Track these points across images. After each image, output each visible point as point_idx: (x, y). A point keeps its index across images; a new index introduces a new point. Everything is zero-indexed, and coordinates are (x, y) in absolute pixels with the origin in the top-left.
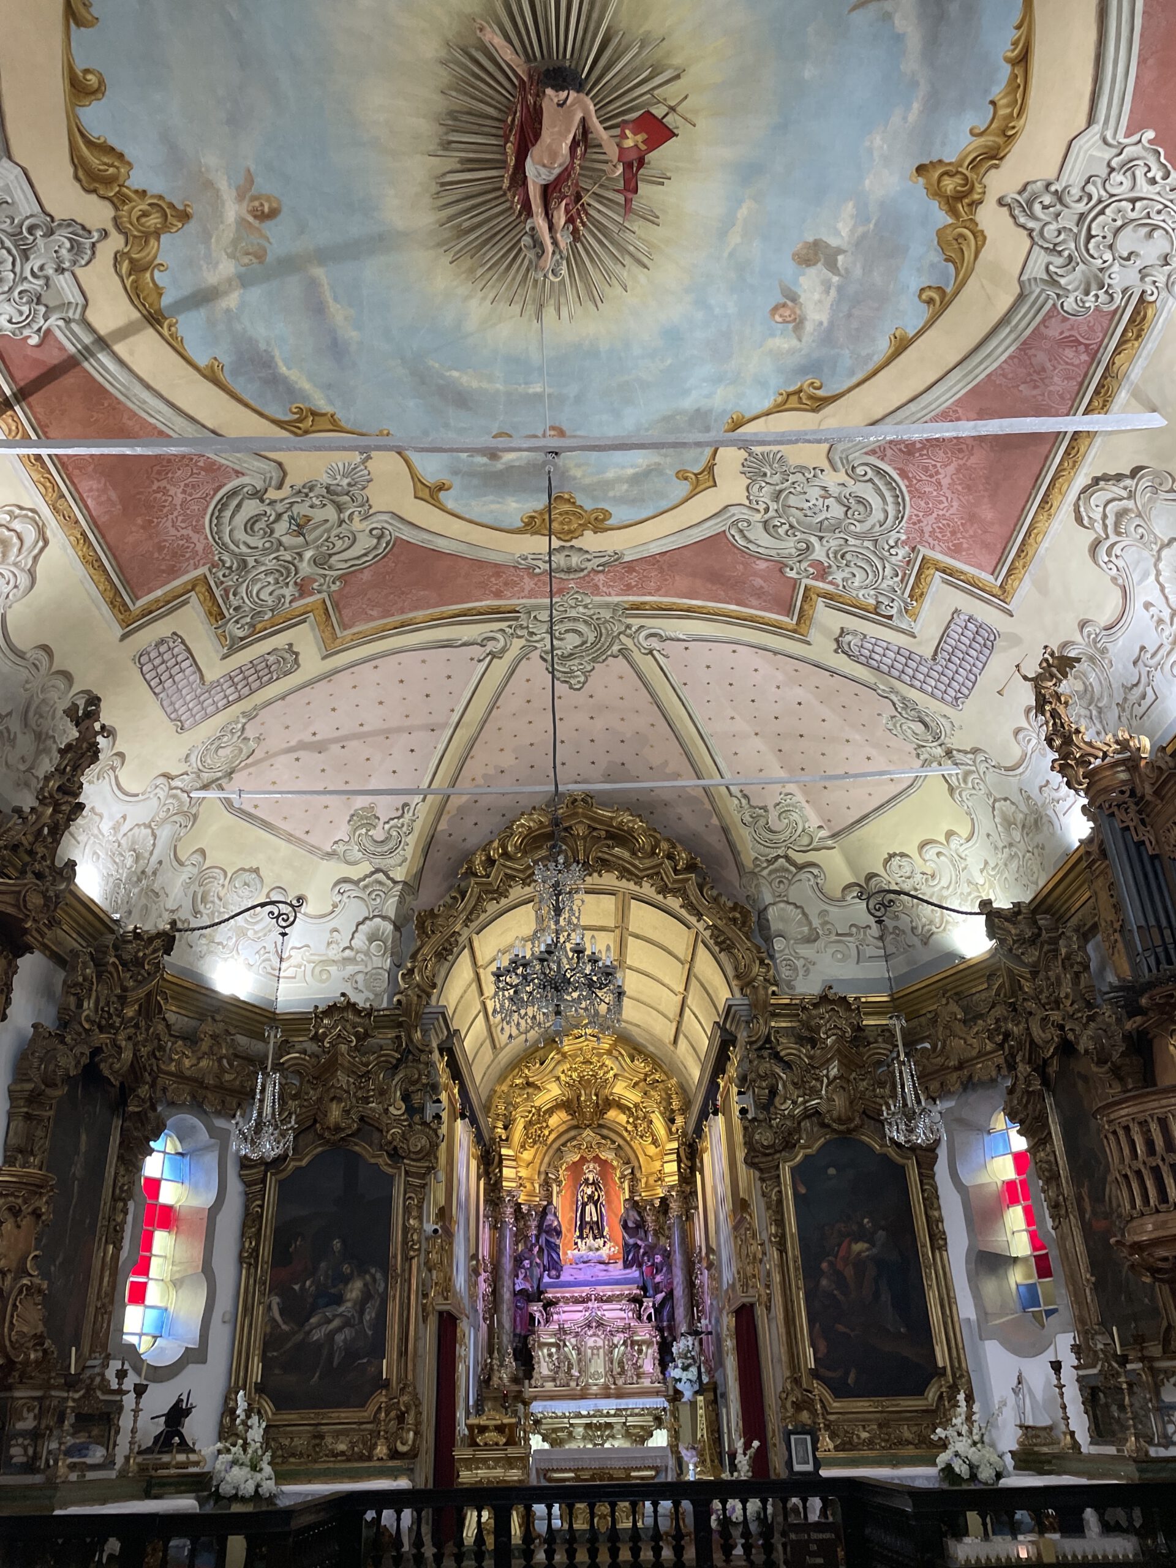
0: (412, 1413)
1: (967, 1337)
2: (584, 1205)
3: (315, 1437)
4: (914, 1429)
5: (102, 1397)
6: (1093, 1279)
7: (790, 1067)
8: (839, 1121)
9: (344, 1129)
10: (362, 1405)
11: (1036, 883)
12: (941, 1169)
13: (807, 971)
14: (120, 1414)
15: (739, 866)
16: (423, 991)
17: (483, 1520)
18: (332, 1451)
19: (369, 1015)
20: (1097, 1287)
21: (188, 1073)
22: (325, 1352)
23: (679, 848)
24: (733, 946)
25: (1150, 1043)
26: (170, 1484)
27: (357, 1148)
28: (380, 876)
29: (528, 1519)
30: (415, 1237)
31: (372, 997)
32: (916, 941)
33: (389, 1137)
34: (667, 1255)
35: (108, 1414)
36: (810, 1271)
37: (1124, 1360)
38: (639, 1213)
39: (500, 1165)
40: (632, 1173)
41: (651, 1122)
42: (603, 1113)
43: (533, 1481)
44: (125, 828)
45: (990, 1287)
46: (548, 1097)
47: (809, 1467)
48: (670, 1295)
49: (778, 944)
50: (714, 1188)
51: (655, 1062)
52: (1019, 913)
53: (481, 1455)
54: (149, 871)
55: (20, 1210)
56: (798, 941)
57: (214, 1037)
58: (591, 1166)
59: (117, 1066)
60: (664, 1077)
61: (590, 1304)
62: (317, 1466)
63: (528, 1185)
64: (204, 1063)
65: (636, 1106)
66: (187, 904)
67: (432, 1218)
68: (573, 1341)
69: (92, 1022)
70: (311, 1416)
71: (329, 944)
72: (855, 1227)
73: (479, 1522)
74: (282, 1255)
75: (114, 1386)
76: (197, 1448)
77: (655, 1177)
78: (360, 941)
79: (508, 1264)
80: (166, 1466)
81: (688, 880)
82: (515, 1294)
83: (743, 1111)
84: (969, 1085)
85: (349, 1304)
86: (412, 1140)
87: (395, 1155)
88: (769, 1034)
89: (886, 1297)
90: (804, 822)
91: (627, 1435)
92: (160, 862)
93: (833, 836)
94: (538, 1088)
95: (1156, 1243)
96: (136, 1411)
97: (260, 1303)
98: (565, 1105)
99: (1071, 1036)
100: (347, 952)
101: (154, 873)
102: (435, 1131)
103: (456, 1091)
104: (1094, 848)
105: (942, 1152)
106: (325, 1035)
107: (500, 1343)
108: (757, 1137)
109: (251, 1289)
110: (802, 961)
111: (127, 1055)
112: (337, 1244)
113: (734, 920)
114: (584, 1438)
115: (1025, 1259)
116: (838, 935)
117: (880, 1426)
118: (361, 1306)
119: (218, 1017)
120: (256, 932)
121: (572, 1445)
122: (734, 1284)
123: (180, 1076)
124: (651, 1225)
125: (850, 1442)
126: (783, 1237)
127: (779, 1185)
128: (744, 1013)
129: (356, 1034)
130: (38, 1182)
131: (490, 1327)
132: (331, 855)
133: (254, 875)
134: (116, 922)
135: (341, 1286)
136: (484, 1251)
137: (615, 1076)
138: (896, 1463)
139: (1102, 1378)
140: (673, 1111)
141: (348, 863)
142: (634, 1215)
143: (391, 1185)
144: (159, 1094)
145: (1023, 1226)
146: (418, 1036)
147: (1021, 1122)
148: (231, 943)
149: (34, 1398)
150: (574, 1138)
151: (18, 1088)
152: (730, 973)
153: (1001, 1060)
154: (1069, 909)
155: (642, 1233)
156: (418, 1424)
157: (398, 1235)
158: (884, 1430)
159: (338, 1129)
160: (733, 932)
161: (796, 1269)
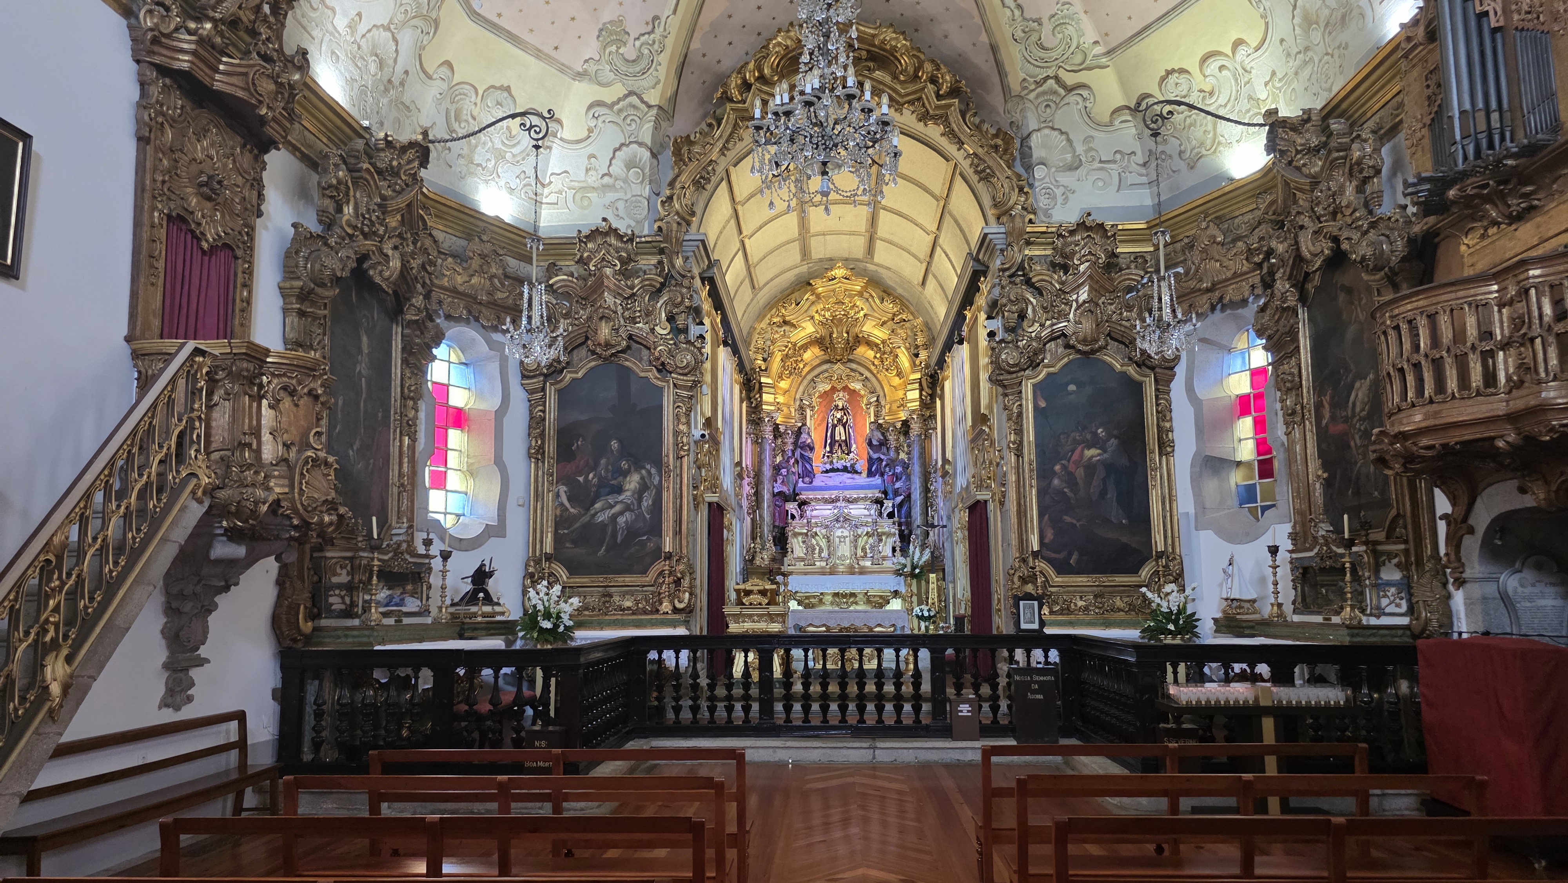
0: (687, 579)
1: (1185, 528)
2: (834, 427)
3: (604, 596)
4: (1125, 600)
5: (411, 560)
6: (1325, 475)
7: (1041, 294)
8: (1084, 341)
9: (613, 346)
10: (644, 572)
11: (1330, 90)
12: (1177, 388)
13: (1066, 200)
14: (429, 574)
15: (1005, 89)
16: (683, 218)
17: (750, 659)
18: (620, 606)
19: (631, 240)
20: (1328, 484)
21: (461, 289)
22: (610, 529)
23: (944, 69)
24: (993, 175)
25: (1436, 246)
26: (482, 629)
27: (627, 364)
28: (634, 99)
29: (787, 662)
30: (685, 440)
31: (633, 224)
32: (1183, 166)
33: (657, 354)
34: (906, 466)
35: (419, 574)
36: (1044, 473)
37: (1350, 543)
38: (883, 434)
39: (760, 391)
40: (877, 400)
41: (897, 356)
42: (853, 349)
43: (792, 632)
44: (362, 28)
45: (1211, 485)
46: (803, 334)
47: (1036, 626)
48: (909, 496)
49: (1039, 172)
50: (953, 410)
51: (902, 304)
52: (1308, 120)
53: (745, 611)
54: (396, 81)
55: (295, 390)
56: (1059, 169)
57: (483, 256)
58: (841, 394)
59: (387, 274)
60: (911, 317)
61: (838, 504)
62: (607, 617)
63: (785, 409)
64: (474, 281)
65: (883, 342)
66: (441, 121)
67: (700, 426)
68: (824, 531)
69: (355, 228)
70: (600, 579)
71: (587, 170)
72: (1089, 436)
73: (746, 662)
74: (565, 453)
75: (421, 550)
76: (501, 602)
77: (898, 404)
78: (618, 168)
79: (767, 472)
80: (475, 615)
81: (949, 106)
82: (774, 495)
83: (992, 334)
84: (1220, 305)
85: (628, 493)
86: (678, 357)
87: (662, 369)
88: (1023, 261)
89: (1112, 494)
90: (1079, 37)
91: (868, 601)
92: (406, 72)
93: (1108, 53)
94: (794, 326)
95: (1421, 432)
96: (444, 572)
97: (549, 491)
98: (818, 342)
99: (1345, 246)
100: (606, 178)
101: (402, 84)
102: (699, 349)
103: (718, 320)
104: (1421, 31)
105: (1181, 370)
106: (589, 258)
107: (762, 532)
108: (1003, 357)
109: (540, 479)
110: (1062, 189)
111: (395, 264)
112: (614, 444)
113: (996, 147)
114: (832, 603)
115: (1248, 464)
116: (1101, 162)
117: (1096, 596)
118: (639, 494)
119: (485, 238)
120: (514, 156)
121: (823, 608)
122: (967, 487)
123: (454, 291)
124: (893, 444)
125: (1068, 609)
126: (1020, 445)
127: (1021, 398)
128: (999, 242)
129: (620, 258)
130: (309, 365)
131: (753, 521)
132: (581, 75)
133: (505, 94)
134: (367, 129)
135: (621, 479)
136: (747, 461)
137: (865, 315)
138: (1107, 625)
139: (1318, 560)
140: (917, 347)
141: (600, 84)
142: (878, 435)
143: (662, 396)
144: (435, 307)
145: (1251, 434)
146: (679, 262)
147: (1269, 338)
148: (491, 165)
149: (345, 558)
150: (826, 371)
151: (287, 284)
152: (987, 202)
153: (1257, 280)
154: (1365, 113)
155: (884, 449)
156: (692, 586)
157: (668, 438)
158: (1099, 600)
159: (608, 345)
160: (995, 161)
161: (1031, 470)
